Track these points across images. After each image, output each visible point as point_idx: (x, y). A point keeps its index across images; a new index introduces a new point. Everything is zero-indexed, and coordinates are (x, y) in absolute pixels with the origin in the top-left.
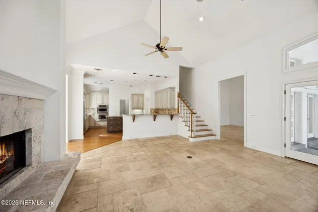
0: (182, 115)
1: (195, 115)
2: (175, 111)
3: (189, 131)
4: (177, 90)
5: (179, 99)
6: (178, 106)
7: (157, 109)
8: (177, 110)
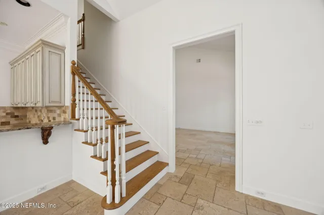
0: (83, 124)
1: (124, 129)
2: (64, 112)
3: (105, 173)
4: (71, 55)
5: (77, 78)
6: (74, 100)
7: (17, 108)
8: (69, 111)
